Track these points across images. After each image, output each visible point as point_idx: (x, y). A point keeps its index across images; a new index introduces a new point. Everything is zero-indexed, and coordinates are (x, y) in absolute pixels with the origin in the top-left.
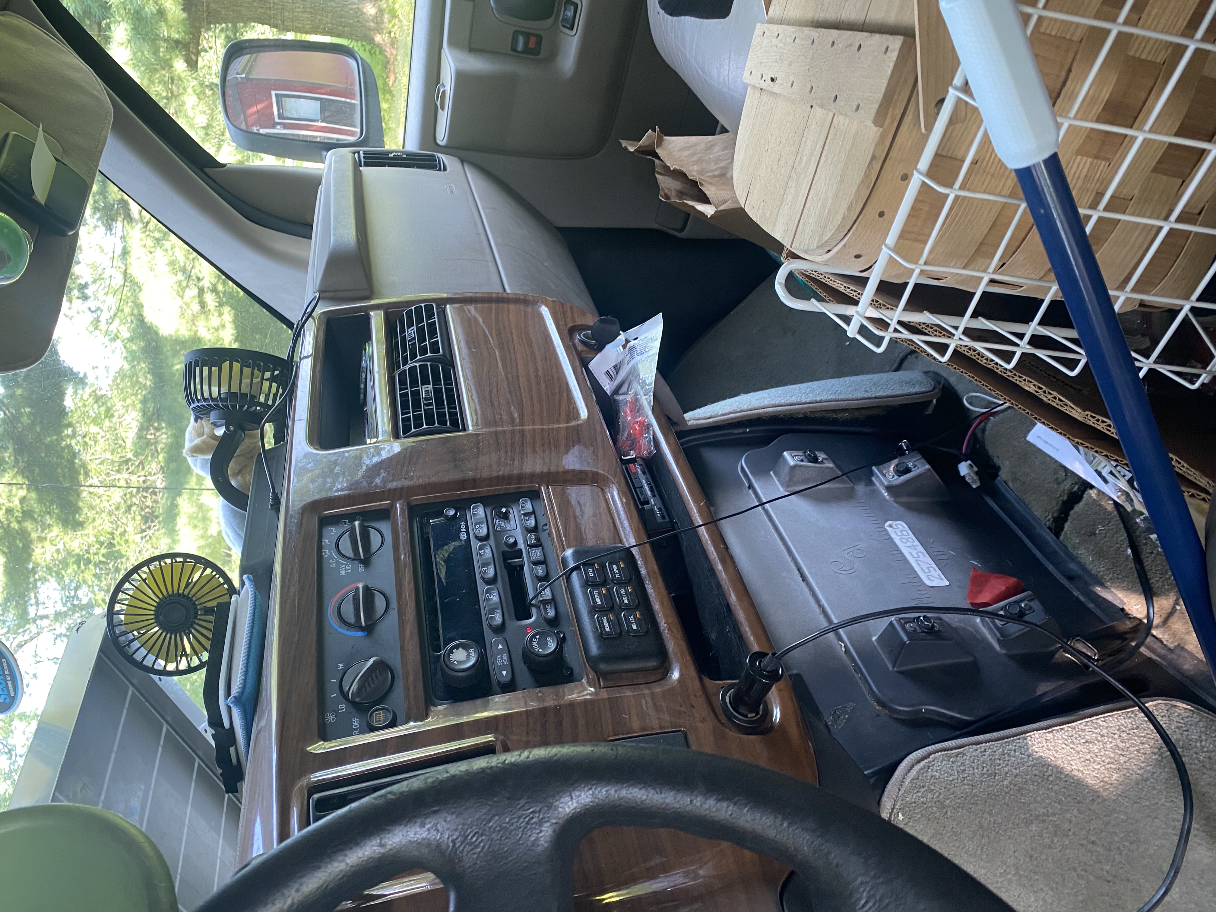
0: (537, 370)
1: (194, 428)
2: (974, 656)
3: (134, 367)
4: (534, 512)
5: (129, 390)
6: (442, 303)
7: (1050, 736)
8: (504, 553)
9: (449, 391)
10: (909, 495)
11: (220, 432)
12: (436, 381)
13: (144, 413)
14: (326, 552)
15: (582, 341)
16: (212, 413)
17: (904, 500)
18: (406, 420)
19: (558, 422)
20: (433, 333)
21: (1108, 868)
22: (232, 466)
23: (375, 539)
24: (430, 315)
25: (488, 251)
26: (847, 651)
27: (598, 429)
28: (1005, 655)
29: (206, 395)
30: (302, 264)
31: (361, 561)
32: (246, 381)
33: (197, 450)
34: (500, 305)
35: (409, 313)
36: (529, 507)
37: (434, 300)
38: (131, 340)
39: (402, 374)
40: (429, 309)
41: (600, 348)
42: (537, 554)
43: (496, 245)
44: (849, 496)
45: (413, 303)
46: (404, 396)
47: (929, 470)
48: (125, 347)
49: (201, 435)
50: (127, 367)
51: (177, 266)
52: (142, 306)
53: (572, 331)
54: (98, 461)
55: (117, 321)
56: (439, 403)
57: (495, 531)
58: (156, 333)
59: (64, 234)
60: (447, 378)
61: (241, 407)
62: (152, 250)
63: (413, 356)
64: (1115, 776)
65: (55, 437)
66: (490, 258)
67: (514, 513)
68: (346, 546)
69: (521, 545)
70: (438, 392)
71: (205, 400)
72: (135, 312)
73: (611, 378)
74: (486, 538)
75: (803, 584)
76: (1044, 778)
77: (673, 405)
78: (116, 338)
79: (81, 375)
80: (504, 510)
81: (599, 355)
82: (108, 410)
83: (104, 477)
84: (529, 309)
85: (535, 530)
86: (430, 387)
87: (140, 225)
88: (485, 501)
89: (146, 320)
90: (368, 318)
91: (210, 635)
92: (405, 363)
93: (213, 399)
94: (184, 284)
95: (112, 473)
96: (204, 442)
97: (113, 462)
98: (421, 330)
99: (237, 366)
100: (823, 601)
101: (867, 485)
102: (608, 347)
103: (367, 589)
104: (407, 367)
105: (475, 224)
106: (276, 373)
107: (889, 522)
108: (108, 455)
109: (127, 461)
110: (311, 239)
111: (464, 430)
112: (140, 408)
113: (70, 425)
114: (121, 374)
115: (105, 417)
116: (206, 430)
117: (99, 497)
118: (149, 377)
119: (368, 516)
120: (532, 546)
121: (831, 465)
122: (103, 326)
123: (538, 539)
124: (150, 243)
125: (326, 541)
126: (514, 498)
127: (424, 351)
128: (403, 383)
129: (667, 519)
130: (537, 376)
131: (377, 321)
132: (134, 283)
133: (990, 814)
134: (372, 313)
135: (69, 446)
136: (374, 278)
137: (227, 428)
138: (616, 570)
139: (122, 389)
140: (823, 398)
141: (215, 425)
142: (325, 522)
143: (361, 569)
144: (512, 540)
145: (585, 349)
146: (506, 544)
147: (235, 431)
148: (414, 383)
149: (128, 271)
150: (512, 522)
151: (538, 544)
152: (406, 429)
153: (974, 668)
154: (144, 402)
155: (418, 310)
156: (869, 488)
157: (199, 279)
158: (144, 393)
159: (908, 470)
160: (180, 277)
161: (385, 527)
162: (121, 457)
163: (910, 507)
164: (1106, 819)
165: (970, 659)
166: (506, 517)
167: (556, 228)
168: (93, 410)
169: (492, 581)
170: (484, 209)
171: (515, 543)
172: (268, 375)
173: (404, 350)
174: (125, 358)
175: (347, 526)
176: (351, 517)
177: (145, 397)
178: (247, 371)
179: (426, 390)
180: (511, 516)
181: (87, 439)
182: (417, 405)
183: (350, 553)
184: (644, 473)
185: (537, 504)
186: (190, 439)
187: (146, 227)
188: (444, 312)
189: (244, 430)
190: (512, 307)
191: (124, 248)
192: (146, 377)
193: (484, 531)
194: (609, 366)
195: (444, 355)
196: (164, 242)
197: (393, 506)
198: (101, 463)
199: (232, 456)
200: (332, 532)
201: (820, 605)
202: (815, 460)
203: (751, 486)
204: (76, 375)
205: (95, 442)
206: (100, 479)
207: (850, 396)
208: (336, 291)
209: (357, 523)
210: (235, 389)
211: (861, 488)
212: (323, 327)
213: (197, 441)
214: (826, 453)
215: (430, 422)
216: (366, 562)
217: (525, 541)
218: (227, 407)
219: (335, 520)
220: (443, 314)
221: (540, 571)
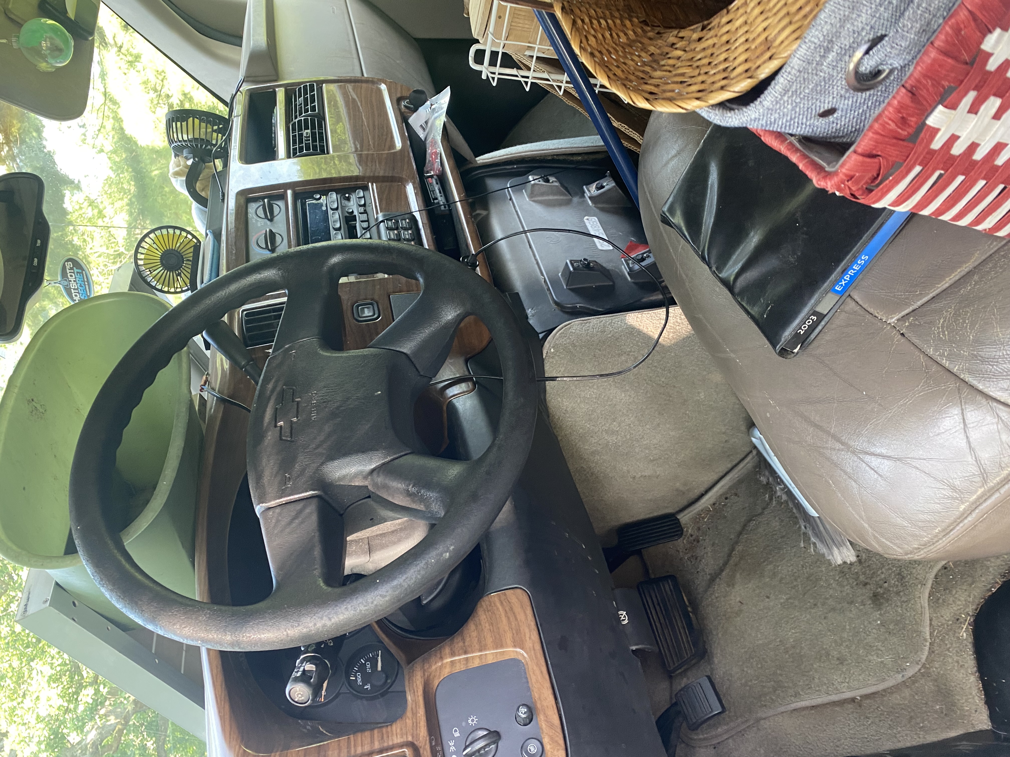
0: (374, 122)
1: (174, 162)
2: (614, 282)
3: (118, 175)
4: (364, 197)
5: (116, 195)
6: (320, 83)
7: (640, 316)
8: (346, 217)
9: (321, 134)
10: (603, 203)
11: (190, 162)
12: (313, 127)
13: (131, 214)
14: (250, 216)
15: (405, 106)
16: (184, 151)
17: (600, 206)
18: (295, 150)
19: (383, 150)
20: (313, 101)
21: (663, 380)
22: (198, 185)
23: (276, 210)
24: (312, 90)
25: (354, 51)
26: (545, 281)
27: (406, 153)
28: (634, 283)
29: (180, 139)
30: (236, 64)
31: (268, 220)
32: (203, 130)
33: (177, 174)
34: (357, 84)
35: (300, 89)
36: (361, 194)
37: (315, 81)
38: (115, 152)
39: (294, 125)
40: (312, 86)
41: (415, 110)
42: (364, 217)
43: (361, 48)
44: (568, 203)
45: (302, 83)
46: (294, 136)
47: (614, 186)
48: (109, 158)
49: (178, 166)
50: (112, 175)
51: (149, 85)
52: (122, 121)
53: (399, 100)
54: (97, 255)
55: (101, 136)
56: (314, 140)
57: (342, 206)
58: (136, 143)
59: (87, 39)
60: (320, 126)
61: (201, 146)
62: (126, 71)
63: (301, 114)
64: (671, 335)
65: (60, 233)
66: (355, 56)
67: (353, 197)
68: (260, 212)
69: (356, 213)
70: (313, 134)
71: (180, 141)
72: (117, 125)
73: (424, 129)
74: (337, 209)
75: (530, 250)
76: (631, 333)
77: (465, 150)
78: (102, 151)
79: (76, 182)
80: (347, 195)
81: (415, 114)
82: (100, 212)
83: (103, 268)
84: (374, 87)
85: (364, 205)
86: (309, 131)
87: (116, 49)
88: (337, 191)
89: (126, 132)
90: (274, 93)
91: (190, 267)
92: (296, 118)
93: (185, 141)
94: (155, 102)
95: (109, 264)
96: (181, 170)
97: (108, 255)
98: (306, 100)
99: (197, 121)
100: (538, 257)
101: (581, 197)
102: (421, 109)
103: (271, 231)
104: (297, 120)
105: (348, 35)
106: (221, 126)
107: (586, 217)
108: (104, 249)
109: (120, 255)
110: (241, 46)
111: (328, 153)
112: (128, 210)
113: (70, 223)
114: (109, 182)
115: (98, 218)
116: (182, 163)
117: (100, 285)
118: (133, 183)
119: (272, 198)
120: (361, 213)
121: (557, 184)
122: (89, 140)
123: (365, 210)
124: (125, 66)
125: (250, 210)
126: (353, 189)
127: (307, 111)
128: (294, 130)
129: (447, 208)
130: (374, 125)
131: (281, 95)
132: (115, 103)
133: (600, 350)
134: (277, 89)
135: (71, 242)
136: (279, 69)
137: (194, 159)
138: (404, 223)
139: (110, 194)
140: (563, 146)
141: (187, 159)
142: (249, 200)
143: (268, 223)
144: (351, 211)
145: (407, 111)
146: (348, 212)
147: (198, 162)
148: (300, 129)
149: (107, 91)
150: (352, 202)
151: (365, 212)
152: (295, 154)
153: (612, 288)
154: (130, 204)
155: (305, 87)
156: (582, 199)
157: (168, 96)
158: (129, 197)
159: (602, 187)
160: (153, 95)
161: (281, 203)
162: (115, 251)
163: (602, 210)
164: (663, 355)
165: (611, 283)
166: (348, 199)
167: (415, 39)
168: (90, 212)
169: (339, 229)
170: (355, 24)
171: (353, 212)
172: (216, 127)
173: (296, 112)
174: (111, 168)
175: (262, 203)
176: (263, 198)
177: (130, 200)
178: (203, 125)
179: (306, 132)
180: (352, 199)
181: (85, 237)
182: (301, 142)
183: (263, 216)
184: (437, 184)
185: (366, 193)
186: (172, 168)
187: (119, 51)
188: (321, 88)
189: (204, 162)
190: (364, 85)
191: (102, 71)
192: (130, 184)
193: (335, 206)
194: (422, 122)
195: (319, 113)
196: (136, 63)
197: (285, 193)
198: (100, 256)
199: (197, 180)
200: (252, 207)
201: (536, 260)
202: (547, 181)
203: (511, 199)
204: (72, 182)
205: (92, 239)
206: (99, 270)
207: (580, 145)
208: (255, 77)
209: (266, 200)
210: (197, 136)
211: (576, 199)
212: (247, 98)
213: (177, 169)
214: (556, 178)
215: (308, 149)
216: (271, 220)
217: (358, 211)
218: (193, 146)
219: (255, 200)
220: (320, 90)
221: (365, 225)
